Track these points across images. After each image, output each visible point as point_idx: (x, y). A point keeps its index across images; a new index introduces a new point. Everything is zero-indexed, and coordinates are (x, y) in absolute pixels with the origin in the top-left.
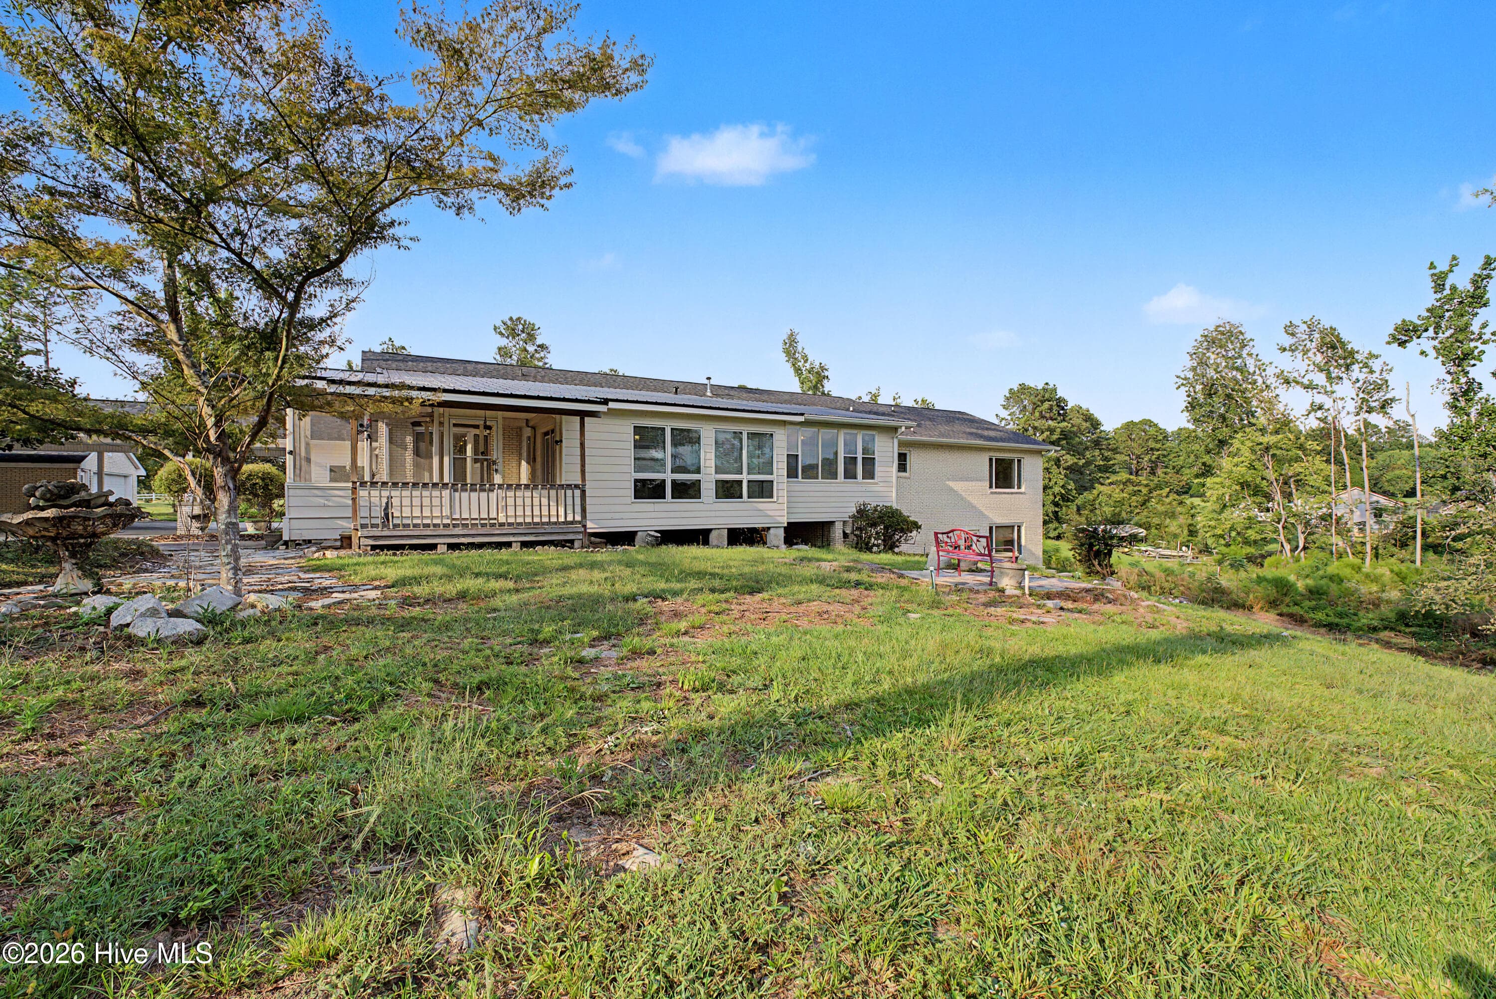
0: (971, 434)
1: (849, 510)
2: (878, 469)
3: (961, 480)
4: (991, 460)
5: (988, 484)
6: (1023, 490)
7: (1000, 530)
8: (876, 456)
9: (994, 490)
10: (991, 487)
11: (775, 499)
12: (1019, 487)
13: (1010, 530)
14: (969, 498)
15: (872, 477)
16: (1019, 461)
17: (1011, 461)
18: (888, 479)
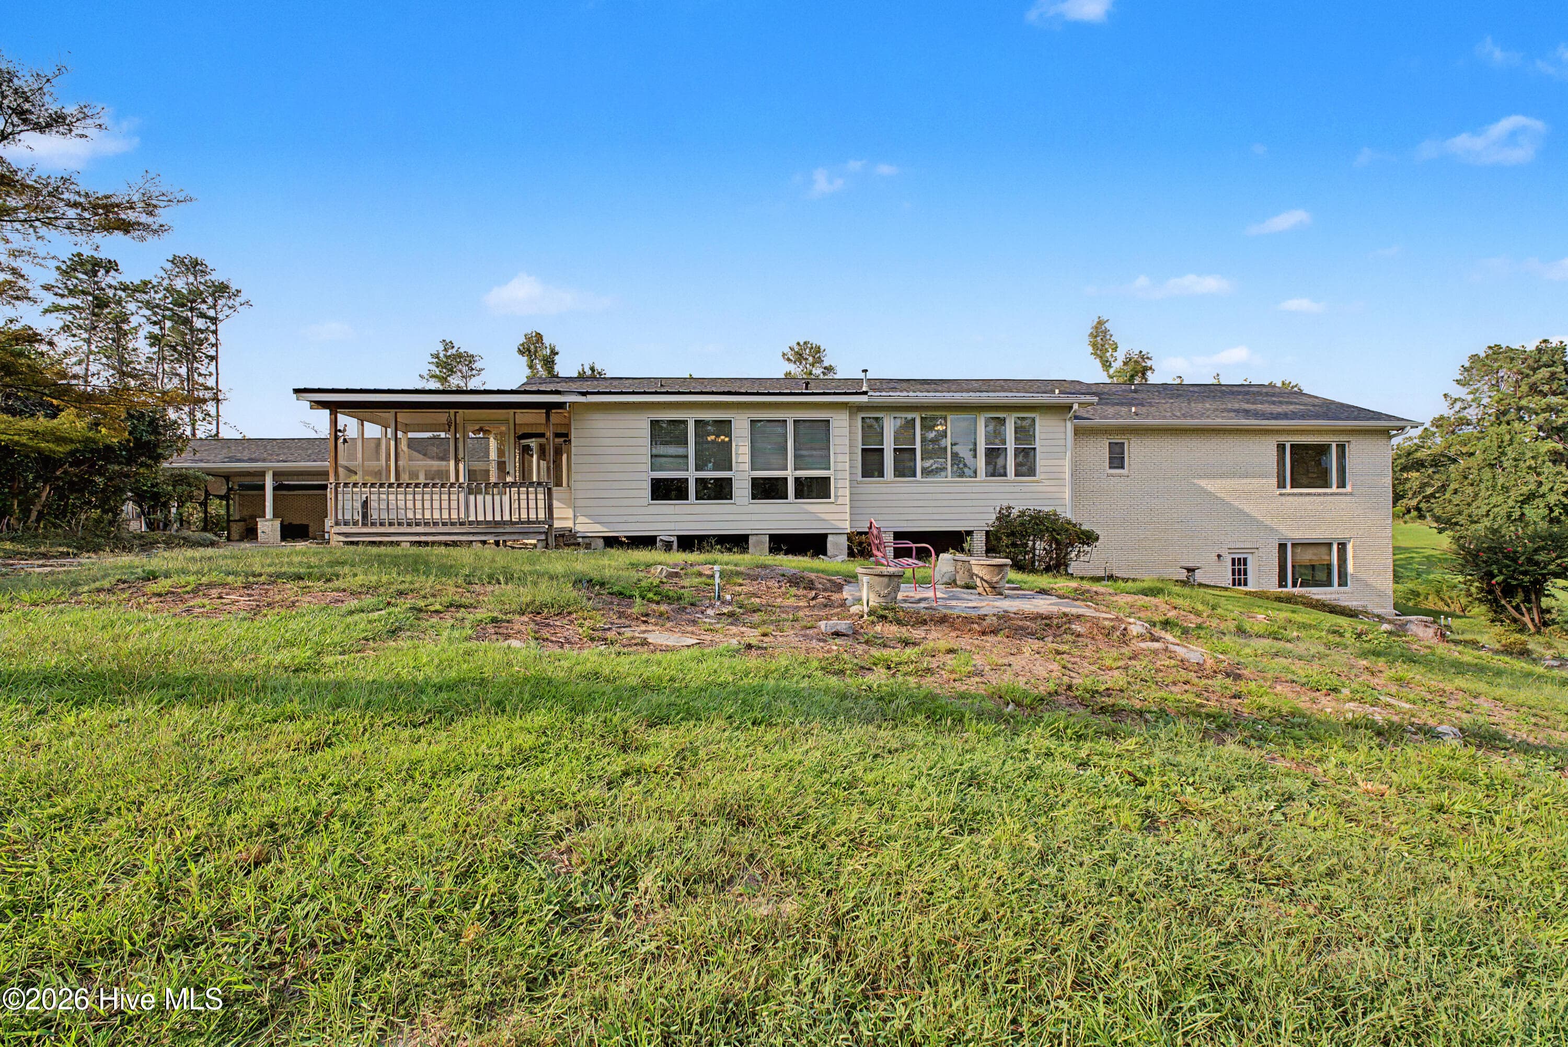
0: (1237, 411)
1: (986, 516)
2: (1041, 462)
3: (1222, 476)
4: (1281, 447)
5: (1274, 481)
6: (1348, 489)
7: (1299, 550)
8: (1037, 445)
9: (1288, 490)
10: (1281, 485)
11: (832, 500)
12: (1342, 484)
13: (1324, 550)
14: (1236, 503)
15: (1032, 472)
16: (1341, 448)
17: (1323, 450)
18: (1062, 476)
